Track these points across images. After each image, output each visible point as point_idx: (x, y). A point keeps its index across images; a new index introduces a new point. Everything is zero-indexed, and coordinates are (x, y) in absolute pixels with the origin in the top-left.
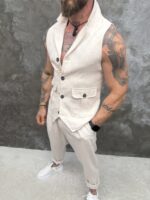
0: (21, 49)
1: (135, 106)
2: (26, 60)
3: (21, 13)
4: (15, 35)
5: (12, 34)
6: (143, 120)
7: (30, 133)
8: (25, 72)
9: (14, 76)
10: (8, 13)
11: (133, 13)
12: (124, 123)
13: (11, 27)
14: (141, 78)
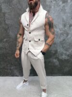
0: (8, 27)
1: (59, 50)
2: (10, 32)
3: (9, 12)
4: (6, 21)
5: (5, 21)
6: (63, 57)
7: (12, 68)
8: (10, 38)
9: (5, 40)
10: (3, 13)
11: (54, 12)
12: (55, 59)
13: (4, 18)
14: (60, 38)
